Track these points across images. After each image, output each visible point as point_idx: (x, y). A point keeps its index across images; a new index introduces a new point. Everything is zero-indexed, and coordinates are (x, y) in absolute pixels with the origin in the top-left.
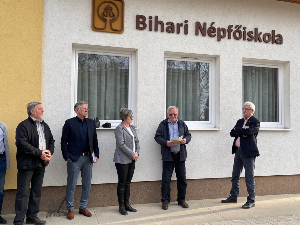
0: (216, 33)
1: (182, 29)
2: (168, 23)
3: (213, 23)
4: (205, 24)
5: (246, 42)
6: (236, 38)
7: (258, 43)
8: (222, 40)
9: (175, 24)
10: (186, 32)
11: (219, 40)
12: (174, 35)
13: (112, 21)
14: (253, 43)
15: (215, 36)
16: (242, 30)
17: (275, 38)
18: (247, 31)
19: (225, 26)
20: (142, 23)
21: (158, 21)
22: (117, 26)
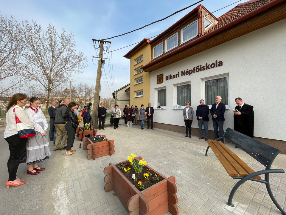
0: (189, 73)
1: (177, 76)
2: (173, 76)
3: (187, 69)
4: (185, 71)
5: (202, 72)
6: (197, 72)
8: (191, 74)
9: (175, 75)
10: (179, 76)
11: (190, 75)
12: (176, 78)
13: (161, 80)
14: (205, 70)
15: (188, 74)
16: (199, 67)
17: (218, 64)
18: (202, 67)
19: (192, 69)
20: (167, 78)
21: (171, 76)
22: (161, 81)
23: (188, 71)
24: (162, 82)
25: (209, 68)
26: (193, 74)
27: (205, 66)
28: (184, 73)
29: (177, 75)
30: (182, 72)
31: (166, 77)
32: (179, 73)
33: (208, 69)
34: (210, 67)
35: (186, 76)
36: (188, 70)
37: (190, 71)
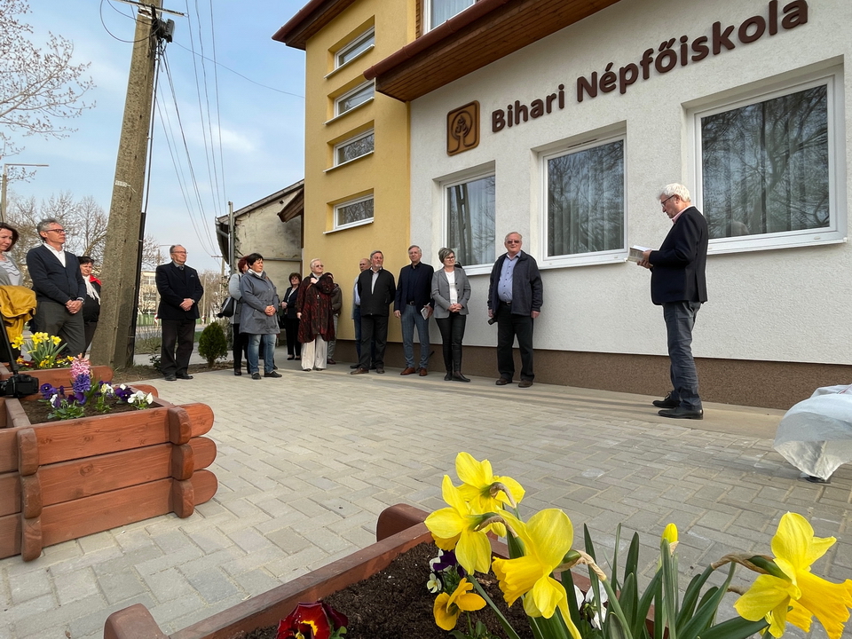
0: (617, 83)
1: (555, 104)
2: (533, 104)
3: (610, 65)
4: (595, 75)
6: (663, 71)
8: (629, 89)
9: (544, 99)
10: (562, 106)
11: (623, 91)
13: (466, 135)
15: (614, 88)
16: (676, 48)
17: (780, 18)
18: (690, 43)
19: (636, 59)
20: (499, 122)
21: (520, 108)
22: (470, 139)
23: (612, 74)
24: (474, 144)
25: (731, 47)
26: (639, 88)
27: (709, 35)
28: (587, 88)
29: (550, 99)
30: (581, 83)
31: (495, 114)
32: (561, 87)
33: (723, 49)
34: (733, 38)
35: (602, 98)
36: (615, 70)
37: (623, 71)
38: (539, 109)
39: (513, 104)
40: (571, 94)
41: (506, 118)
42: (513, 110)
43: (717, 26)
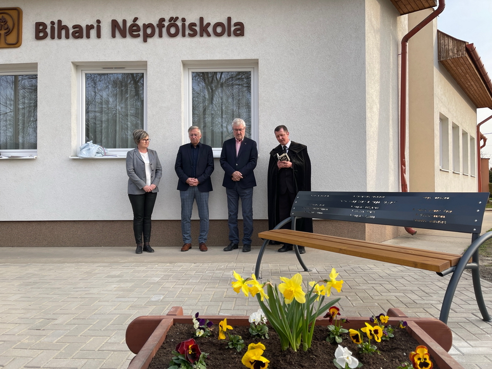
0: (141, 33)
1: (93, 33)
2: (74, 27)
3: (136, 19)
4: (125, 22)
5: (188, 40)
6: (171, 36)
7: (205, 39)
8: (149, 40)
9: (84, 26)
10: (99, 36)
11: (145, 41)
12: (83, 41)
14: (197, 39)
15: (139, 35)
16: (179, 23)
17: (233, 29)
18: (187, 24)
19: (155, 23)
20: (41, 32)
21: (62, 27)
23: (137, 26)
25: (209, 35)
26: (154, 41)
27: (198, 23)
28: (118, 29)
29: (90, 27)
30: (114, 24)
31: (38, 25)
32: (98, 22)
33: (205, 35)
34: (210, 29)
35: (129, 40)
36: (140, 23)
37: (146, 26)
38: (79, 33)
39: (56, 22)
40: (106, 29)
41: (48, 30)
42: (56, 26)
43: (201, 19)
